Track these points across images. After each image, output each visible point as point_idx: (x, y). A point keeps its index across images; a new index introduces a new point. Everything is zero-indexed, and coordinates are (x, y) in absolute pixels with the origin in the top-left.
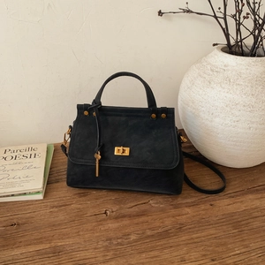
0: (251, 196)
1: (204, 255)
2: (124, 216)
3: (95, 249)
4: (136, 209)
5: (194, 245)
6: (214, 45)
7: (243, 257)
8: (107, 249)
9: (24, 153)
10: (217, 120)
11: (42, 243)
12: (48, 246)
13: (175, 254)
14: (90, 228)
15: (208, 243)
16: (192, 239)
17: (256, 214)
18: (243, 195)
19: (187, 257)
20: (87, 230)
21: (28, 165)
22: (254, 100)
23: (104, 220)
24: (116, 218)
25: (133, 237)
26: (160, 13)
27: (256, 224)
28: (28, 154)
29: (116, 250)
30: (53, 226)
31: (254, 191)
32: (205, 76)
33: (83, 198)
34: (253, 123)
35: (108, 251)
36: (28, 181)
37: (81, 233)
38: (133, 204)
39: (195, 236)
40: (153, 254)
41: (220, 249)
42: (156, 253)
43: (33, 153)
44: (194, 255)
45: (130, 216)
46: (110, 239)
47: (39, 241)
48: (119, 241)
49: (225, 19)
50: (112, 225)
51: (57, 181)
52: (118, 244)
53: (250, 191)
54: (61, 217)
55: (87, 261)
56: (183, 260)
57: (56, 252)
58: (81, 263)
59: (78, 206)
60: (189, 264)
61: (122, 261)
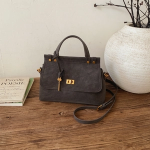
0: (145, 109)
1: (115, 138)
2: (70, 116)
3: (52, 132)
5: (109, 133)
6: (125, 23)
7: (138, 141)
8: (59, 132)
9: (17, 82)
10: (125, 63)
12: (26, 129)
13: (98, 137)
14: (50, 121)
15: (117, 132)
16: (108, 129)
17: (147, 118)
18: (140, 107)
19: (104, 139)
21: (17, 88)
23: (58, 117)
24: (66, 116)
25: (74, 127)
26: (95, 5)
27: (147, 123)
28: (18, 82)
29: (64, 133)
30: (30, 119)
31: (147, 106)
32: (119, 39)
33: (48, 106)
34: (146, 65)
35: (59, 133)
37: (45, 123)
39: (110, 128)
40: (84, 136)
41: (124, 135)
42: (87, 136)
43: (21, 82)
44: (109, 138)
46: (61, 127)
47: (22, 126)
48: (66, 128)
49: (132, 8)
50: (63, 120)
51: (34, 97)
52: (65, 130)
53: (144, 106)
54: (35, 114)
55: (47, 138)
56: (102, 140)
57: (30, 132)
58: (43, 138)
59: (45, 110)
60: (106, 143)
61: (67, 139)
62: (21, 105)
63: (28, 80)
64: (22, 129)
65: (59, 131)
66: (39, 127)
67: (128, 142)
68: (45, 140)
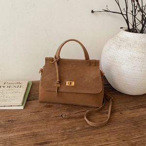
1: (119, 138)
2: (72, 118)
3: (57, 134)
4: (79, 114)
5: (112, 133)
6: (121, 28)
7: (140, 140)
8: (63, 134)
9: (15, 85)
10: (124, 66)
11: (26, 130)
12: (29, 132)
13: (102, 137)
14: (53, 123)
15: (120, 132)
16: (111, 130)
19: (109, 139)
20: (52, 124)
21: (16, 91)
22: (144, 55)
23: (61, 119)
24: (68, 118)
25: (78, 128)
26: (92, 12)
28: (17, 85)
29: (69, 135)
30: (32, 122)
31: (144, 107)
32: (117, 43)
33: (49, 108)
34: (143, 68)
35: (64, 135)
36: (14, 99)
37: (48, 126)
38: (77, 112)
40: (89, 137)
41: (127, 135)
42: (91, 137)
44: (113, 138)
45: (76, 118)
46: (65, 129)
47: (25, 129)
48: (70, 130)
49: (127, 15)
50: (66, 122)
51: (34, 100)
52: (70, 132)
54: (37, 117)
55: (53, 140)
56: (107, 141)
57: (35, 135)
58: (49, 141)
59: (47, 112)
60: (111, 143)
61: (72, 141)
62: (22, 108)
63: (27, 84)
64: (25, 132)
65: (63, 133)
66: (43, 130)
67: (133, 142)
68: (51, 142)
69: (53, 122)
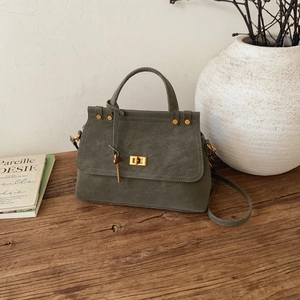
0: (279, 207)
1: (225, 273)
2: (134, 232)
3: (100, 268)
4: (147, 223)
5: (212, 262)
7: (268, 274)
8: (114, 268)
9: (20, 166)
12: (47, 266)
13: (191, 272)
14: (95, 245)
15: (228, 260)
16: (211, 255)
17: (285, 226)
18: (270, 205)
19: (204, 275)
20: (92, 248)
21: (22, 179)
22: (280, 96)
23: (111, 236)
24: (125, 234)
25: (144, 255)
27: (284, 237)
28: (23, 166)
29: (124, 269)
30: (53, 244)
31: (283, 201)
34: (279, 122)
35: (115, 270)
36: (19, 197)
37: (84, 251)
38: (144, 218)
39: (213, 252)
40: (165, 272)
41: (242, 266)
42: (169, 272)
43: (29, 165)
44: (213, 273)
45: (141, 232)
46: (118, 258)
47: (38, 261)
48: (128, 259)
50: (120, 242)
51: (58, 195)
52: (127, 263)
53: (278, 201)
54: (62, 234)
55: (91, 282)
56: (200, 279)
57: (56, 273)
58: (84, 284)
59: (82, 222)
60: (207, 283)
61: (131, 281)
62: (33, 214)
63: (44, 161)
64: (38, 268)
65: (113, 265)
66: (72, 261)
67: (251, 280)
68: (88, 286)
69: (93, 244)
